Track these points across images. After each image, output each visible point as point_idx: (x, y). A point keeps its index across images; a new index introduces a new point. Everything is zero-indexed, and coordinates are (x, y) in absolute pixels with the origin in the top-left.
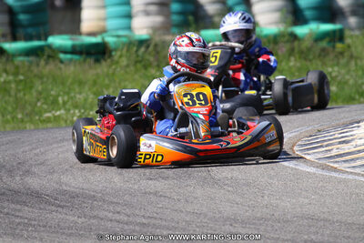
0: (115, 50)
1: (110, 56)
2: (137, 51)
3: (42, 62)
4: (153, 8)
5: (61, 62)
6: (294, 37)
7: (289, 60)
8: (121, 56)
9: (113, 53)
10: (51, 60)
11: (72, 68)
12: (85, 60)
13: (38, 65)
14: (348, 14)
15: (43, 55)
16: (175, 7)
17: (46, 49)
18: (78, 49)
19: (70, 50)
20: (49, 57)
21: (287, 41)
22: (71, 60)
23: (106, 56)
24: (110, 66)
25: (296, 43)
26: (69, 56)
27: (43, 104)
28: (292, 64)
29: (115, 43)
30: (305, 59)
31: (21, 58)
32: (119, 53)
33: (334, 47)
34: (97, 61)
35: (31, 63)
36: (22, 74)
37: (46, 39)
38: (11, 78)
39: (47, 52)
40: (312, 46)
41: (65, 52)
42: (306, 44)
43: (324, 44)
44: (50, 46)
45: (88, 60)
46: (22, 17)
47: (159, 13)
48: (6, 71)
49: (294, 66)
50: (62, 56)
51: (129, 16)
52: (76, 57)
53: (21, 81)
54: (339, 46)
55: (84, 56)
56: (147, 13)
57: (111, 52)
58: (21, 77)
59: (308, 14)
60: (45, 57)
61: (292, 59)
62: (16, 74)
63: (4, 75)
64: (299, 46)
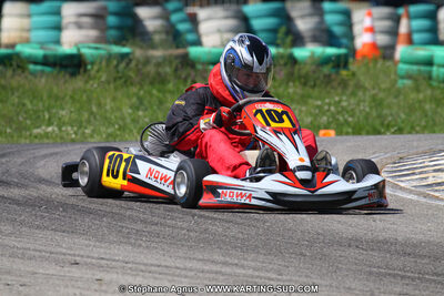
0: (92, 63)
1: (85, 70)
2: (117, 66)
3: (9, 73)
4: (87, 20)
5: (31, 74)
6: (293, 61)
7: (287, 85)
8: (98, 71)
9: (89, 67)
10: (19, 71)
11: (43, 80)
15: (11, 65)
17: (15, 57)
18: (51, 60)
19: (41, 60)
20: (18, 66)
21: (285, 64)
22: (42, 72)
24: (87, 82)
25: (297, 67)
26: (39, 68)
28: (291, 90)
29: (92, 56)
30: (305, 84)
32: (96, 68)
33: (337, 73)
34: (73, 75)
39: (14, 63)
40: (314, 72)
41: (36, 63)
42: (308, 68)
43: (326, 70)
44: (18, 55)
47: (93, 27)
49: (295, 93)
50: (31, 67)
51: (58, 28)
52: (48, 69)
54: (344, 73)
55: (58, 68)
56: (79, 26)
57: (86, 65)
60: (14, 66)
61: (291, 84)
64: (299, 70)
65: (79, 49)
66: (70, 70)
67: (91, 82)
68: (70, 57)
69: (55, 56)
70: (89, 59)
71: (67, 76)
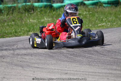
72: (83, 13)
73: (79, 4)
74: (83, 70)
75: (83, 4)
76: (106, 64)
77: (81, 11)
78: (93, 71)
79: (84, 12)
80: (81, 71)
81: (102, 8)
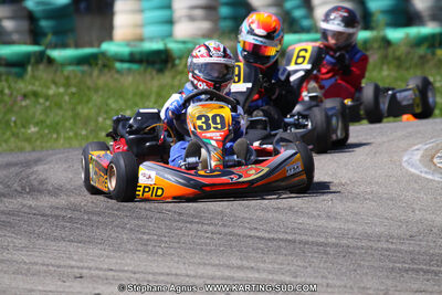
0: (180, 58)
1: (174, 66)
3: (96, 73)
4: (199, 13)
5: (118, 72)
6: (387, 43)
7: (381, 69)
9: (177, 62)
10: (106, 70)
11: (130, 79)
12: (145, 71)
13: (91, 75)
14: (427, 18)
15: (97, 64)
16: (224, 11)
17: (100, 56)
18: (138, 57)
19: (127, 58)
20: (104, 66)
21: (380, 47)
22: (129, 70)
23: (170, 65)
24: (174, 78)
25: (390, 50)
26: (126, 66)
27: (105, 119)
28: (385, 73)
29: (180, 50)
30: (399, 67)
31: (70, 68)
32: (184, 62)
33: (434, 54)
34: (161, 71)
35: (83, 72)
36: (75, 86)
37: (99, 46)
38: (61, 90)
39: (100, 62)
40: (408, 53)
41: (122, 60)
42: (402, 50)
43: (422, 51)
44: (103, 54)
45: (149, 70)
46: (44, 24)
47: (206, 18)
48: (55, 83)
49: (388, 75)
50: (118, 65)
51: (170, 22)
52: (135, 66)
53: (74, 94)
54: (440, 52)
55: (144, 65)
56: (192, 19)
57: (174, 60)
58: (73, 90)
59: (380, 18)
60: (100, 66)
61: (385, 67)
62: (67, 86)
63: (53, 87)
64: (394, 52)
65: (165, 44)
66: (157, 66)
67: (179, 77)
68: (157, 53)
69: (141, 53)
70: (176, 54)
71: (154, 73)
72: (44, 90)
73: (33, 60)
74: (131, 268)
75: (45, 60)
76: (202, 250)
77: (37, 83)
78: (167, 271)
79: (49, 88)
80: (126, 271)
81: (112, 77)
